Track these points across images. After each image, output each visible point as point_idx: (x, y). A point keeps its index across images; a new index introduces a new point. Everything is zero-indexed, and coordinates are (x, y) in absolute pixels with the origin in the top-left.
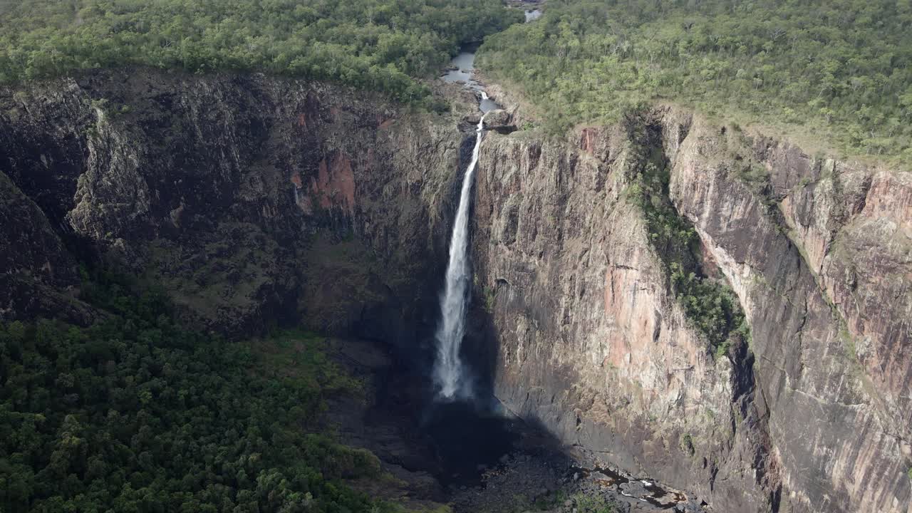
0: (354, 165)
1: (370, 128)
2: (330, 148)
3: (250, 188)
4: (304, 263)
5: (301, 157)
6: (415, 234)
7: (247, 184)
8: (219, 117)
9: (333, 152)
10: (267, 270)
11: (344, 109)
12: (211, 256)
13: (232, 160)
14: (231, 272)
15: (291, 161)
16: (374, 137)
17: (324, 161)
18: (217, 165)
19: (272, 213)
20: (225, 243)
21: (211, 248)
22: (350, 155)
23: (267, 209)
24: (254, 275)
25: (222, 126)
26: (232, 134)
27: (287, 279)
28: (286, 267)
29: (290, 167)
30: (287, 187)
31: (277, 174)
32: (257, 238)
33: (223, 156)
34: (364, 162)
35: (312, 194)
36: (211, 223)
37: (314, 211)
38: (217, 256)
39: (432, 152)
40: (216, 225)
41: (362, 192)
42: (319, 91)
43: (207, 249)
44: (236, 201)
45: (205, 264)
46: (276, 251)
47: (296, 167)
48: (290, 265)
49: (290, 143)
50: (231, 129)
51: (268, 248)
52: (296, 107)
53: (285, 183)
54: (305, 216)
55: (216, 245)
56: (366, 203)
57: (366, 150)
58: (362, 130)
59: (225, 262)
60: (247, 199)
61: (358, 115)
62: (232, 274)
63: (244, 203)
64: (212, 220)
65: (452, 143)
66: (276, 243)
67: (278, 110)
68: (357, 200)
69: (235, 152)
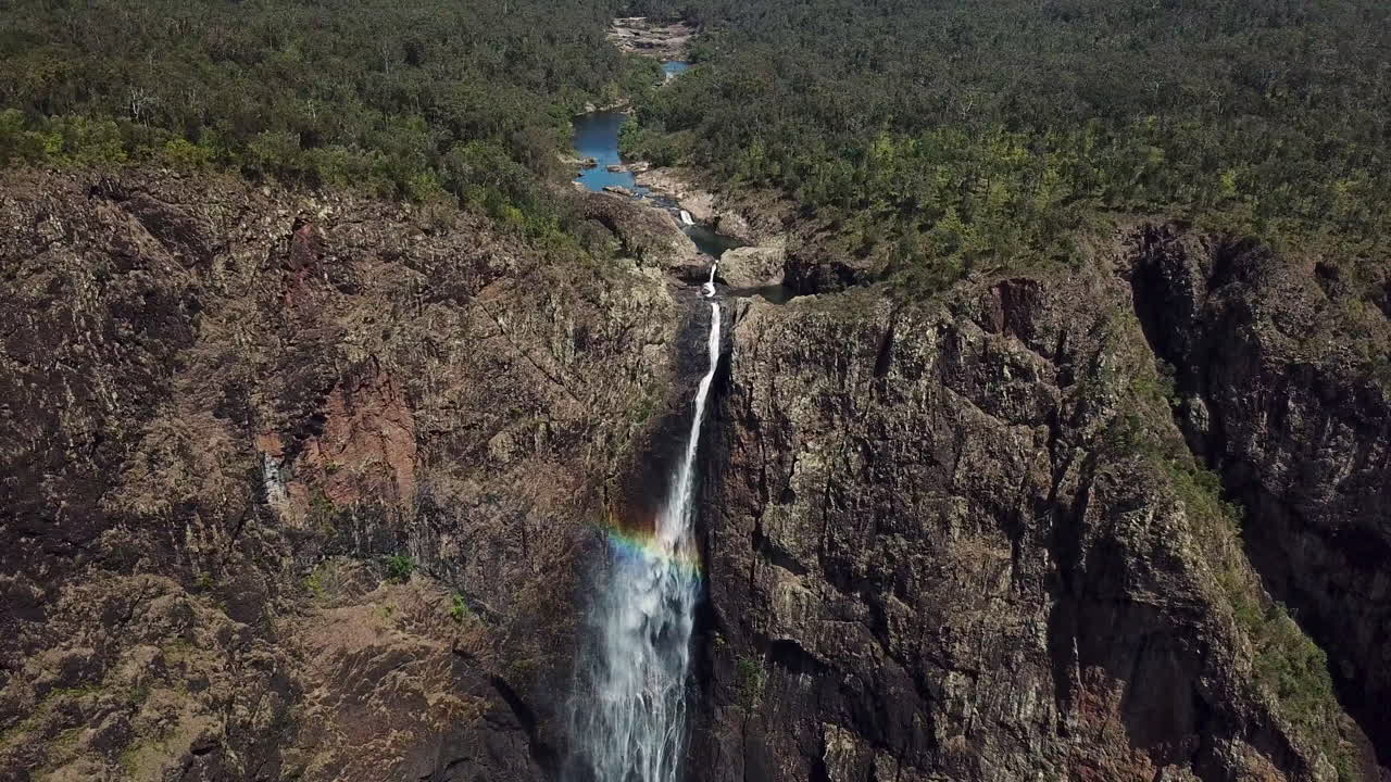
0: (413, 397)
1: (453, 301)
2: (357, 356)
3: (150, 479)
4: (294, 654)
5: (280, 383)
6: (566, 550)
7: (141, 471)
8: (53, 288)
9: (359, 368)
10: (204, 694)
11: (388, 257)
12: (43, 691)
13: (95, 408)
14: (106, 724)
15: (255, 399)
16: (465, 325)
17: (337, 390)
18: (53, 423)
19: (210, 538)
20: (85, 643)
21: (44, 664)
22: (406, 371)
23: (196, 531)
24: (173, 719)
25: (66, 314)
26: (94, 335)
27: (254, 707)
28: (250, 673)
29: (252, 413)
30: (247, 465)
31: (219, 435)
32: (173, 614)
33: (71, 397)
34: (442, 385)
35: (308, 475)
36: (37, 591)
37: (314, 519)
38: (62, 685)
39: (608, 352)
40: (53, 595)
41: (434, 460)
42: (321, 215)
43: (30, 669)
44: (112, 521)
45: (26, 716)
46: (224, 636)
47: (267, 411)
48: (257, 664)
49: (254, 347)
50: (90, 322)
51: (205, 634)
52: (265, 256)
53: (242, 455)
54: (291, 535)
55: (55, 655)
56: (444, 486)
57: (443, 359)
58: (433, 307)
59: (87, 699)
60: (142, 507)
61: (423, 271)
62: (109, 731)
63: (136, 522)
64: (41, 581)
65: (658, 330)
66: (220, 614)
67: (219, 265)
68: (421, 478)
69: (103, 384)
